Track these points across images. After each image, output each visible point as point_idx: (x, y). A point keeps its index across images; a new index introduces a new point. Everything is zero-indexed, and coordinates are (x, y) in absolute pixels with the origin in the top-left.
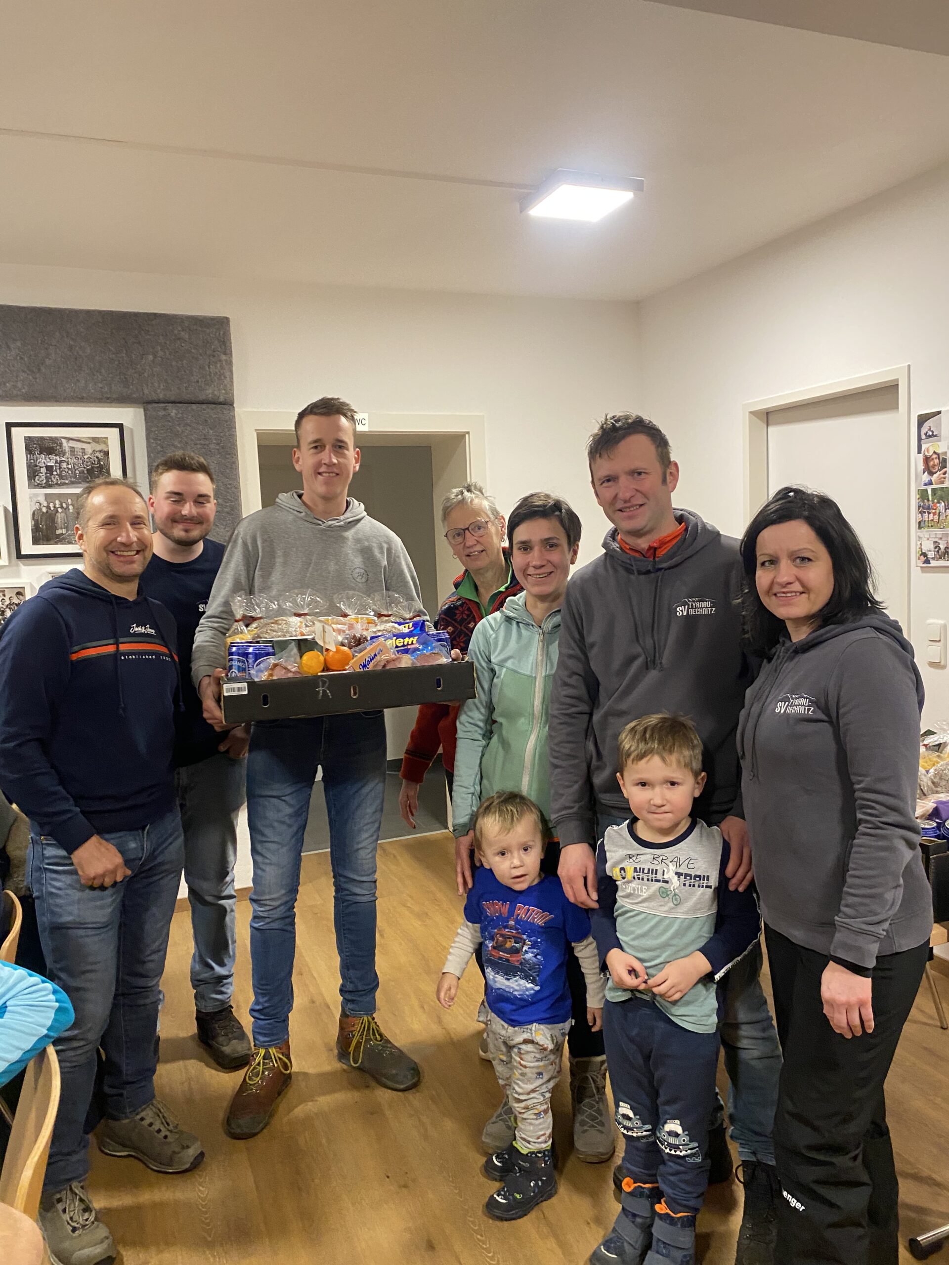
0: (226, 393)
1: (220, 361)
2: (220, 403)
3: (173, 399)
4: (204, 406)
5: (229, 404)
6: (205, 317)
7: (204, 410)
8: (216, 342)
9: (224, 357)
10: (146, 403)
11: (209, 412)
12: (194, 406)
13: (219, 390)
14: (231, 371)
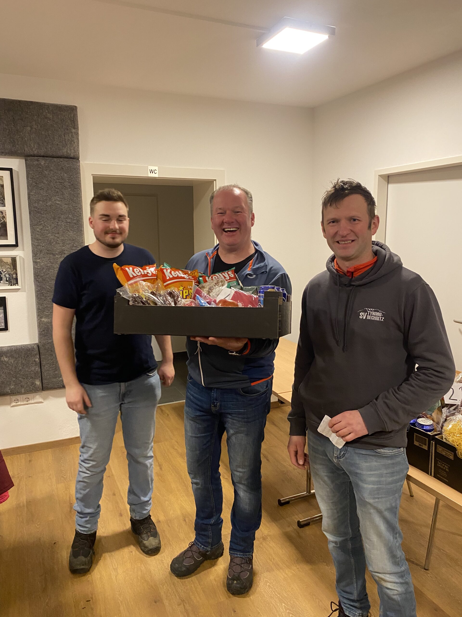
0: (75, 152)
1: (71, 132)
2: (71, 158)
3: (42, 154)
4: (61, 160)
5: (76, 158)
6: (62, 105)
7: (62, 162)
8: (69, 121)
9: (73, 131)
10: (27, 156)
11: (64, 163)
12: (55, 159)
13: (70, 150)
14: (78, 139)
